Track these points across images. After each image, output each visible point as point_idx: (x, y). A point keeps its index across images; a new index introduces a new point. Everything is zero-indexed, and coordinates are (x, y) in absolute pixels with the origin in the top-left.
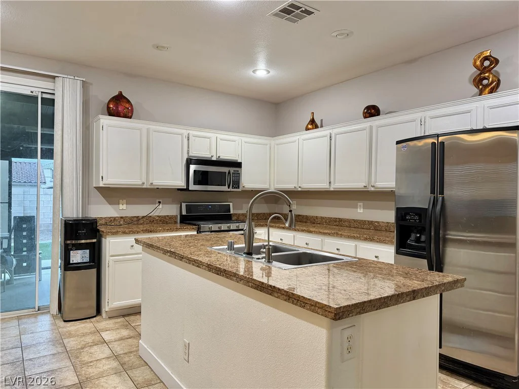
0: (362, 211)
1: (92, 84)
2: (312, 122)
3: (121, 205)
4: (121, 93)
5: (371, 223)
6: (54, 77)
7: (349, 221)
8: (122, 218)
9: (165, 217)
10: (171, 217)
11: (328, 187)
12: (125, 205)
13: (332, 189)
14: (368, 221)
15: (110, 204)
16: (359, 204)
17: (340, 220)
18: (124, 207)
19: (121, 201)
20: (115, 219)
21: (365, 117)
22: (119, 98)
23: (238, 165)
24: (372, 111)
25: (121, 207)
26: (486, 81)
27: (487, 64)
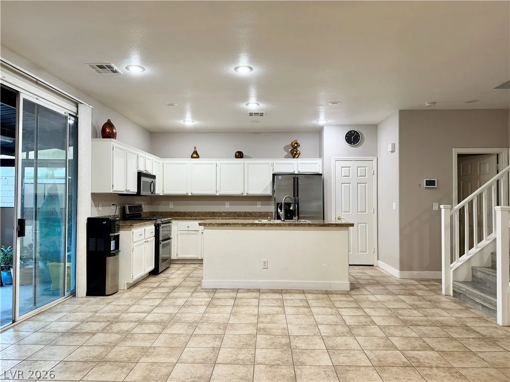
0: (228, 207)
2: (195, 152)
3: (99, 208)
4: (109, 121)
5: (235, 213)
6: (77, 103)
7: (220, 213)
11: (215, 193)
13: (218, 194)
14: (233, 212)
15: (95, 207)
16: (226, 203)
17: (214, 213)
19: (99, 204)
21: (236, 157)
22: (109, 124)
23: (154, 177)
24: (240, 155)
26: (295, 152)
27: (296, 145)
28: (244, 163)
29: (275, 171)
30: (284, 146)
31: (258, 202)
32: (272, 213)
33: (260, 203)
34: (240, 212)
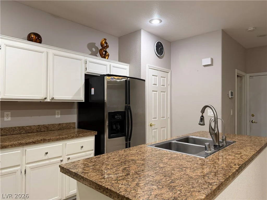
5: (23, 128)
14: (19, 127)
16: (6, 113)
26: (104, 53)
27: (105, 45)
28: (47, 53)
29: (88, 71)
30: (87, 44)
31: (57, 111)
32: (74, 123)
33: (59, 111)
34: (30, 127)
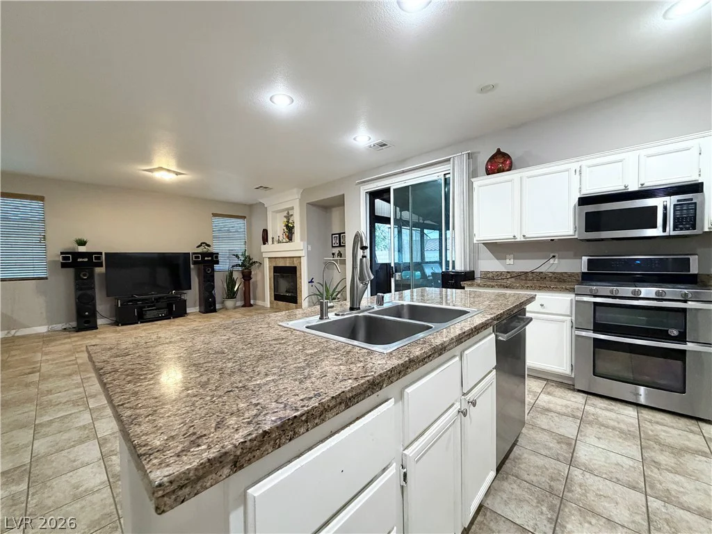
1: (479, 152)
3: (508, 260)
4: (499, 150)
6: (449, 160)
8: (508, 272)
9: (562, 274)
10: (571, 275)
12: (512, 260)
15: (498, 259)
18: (511, 262)
19: (508, 256)
20: (501, 273)
22: (499, 153)
23: (694, 188)
25: (508, 261)
